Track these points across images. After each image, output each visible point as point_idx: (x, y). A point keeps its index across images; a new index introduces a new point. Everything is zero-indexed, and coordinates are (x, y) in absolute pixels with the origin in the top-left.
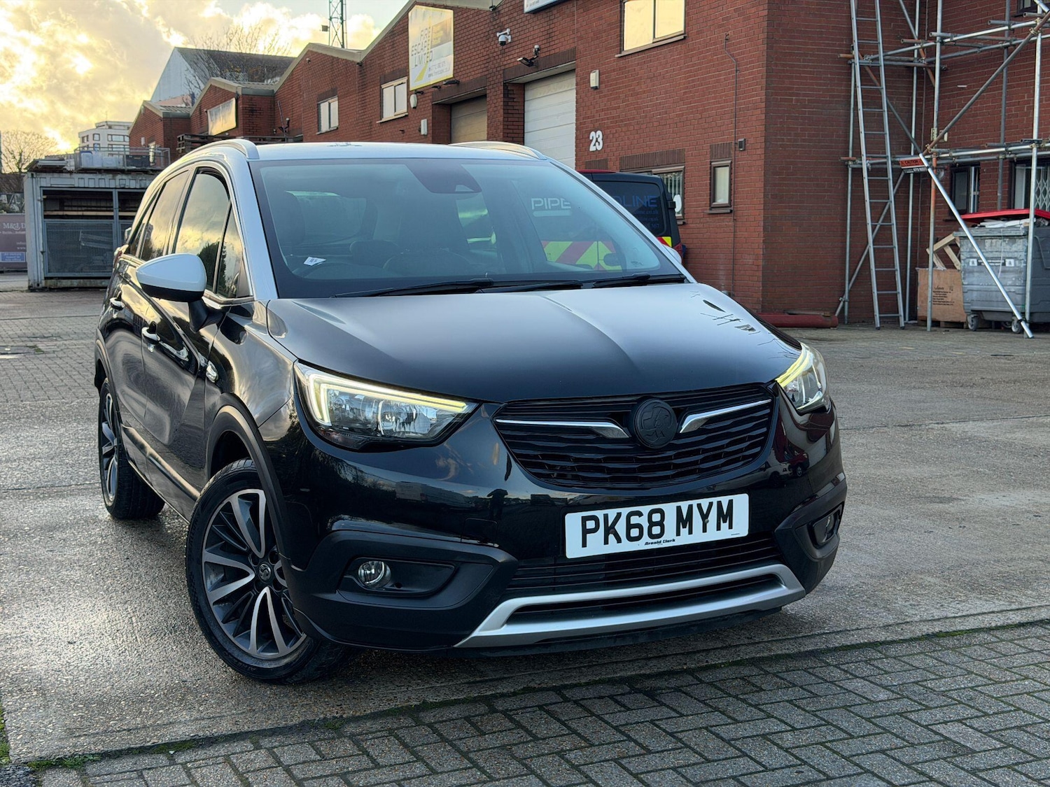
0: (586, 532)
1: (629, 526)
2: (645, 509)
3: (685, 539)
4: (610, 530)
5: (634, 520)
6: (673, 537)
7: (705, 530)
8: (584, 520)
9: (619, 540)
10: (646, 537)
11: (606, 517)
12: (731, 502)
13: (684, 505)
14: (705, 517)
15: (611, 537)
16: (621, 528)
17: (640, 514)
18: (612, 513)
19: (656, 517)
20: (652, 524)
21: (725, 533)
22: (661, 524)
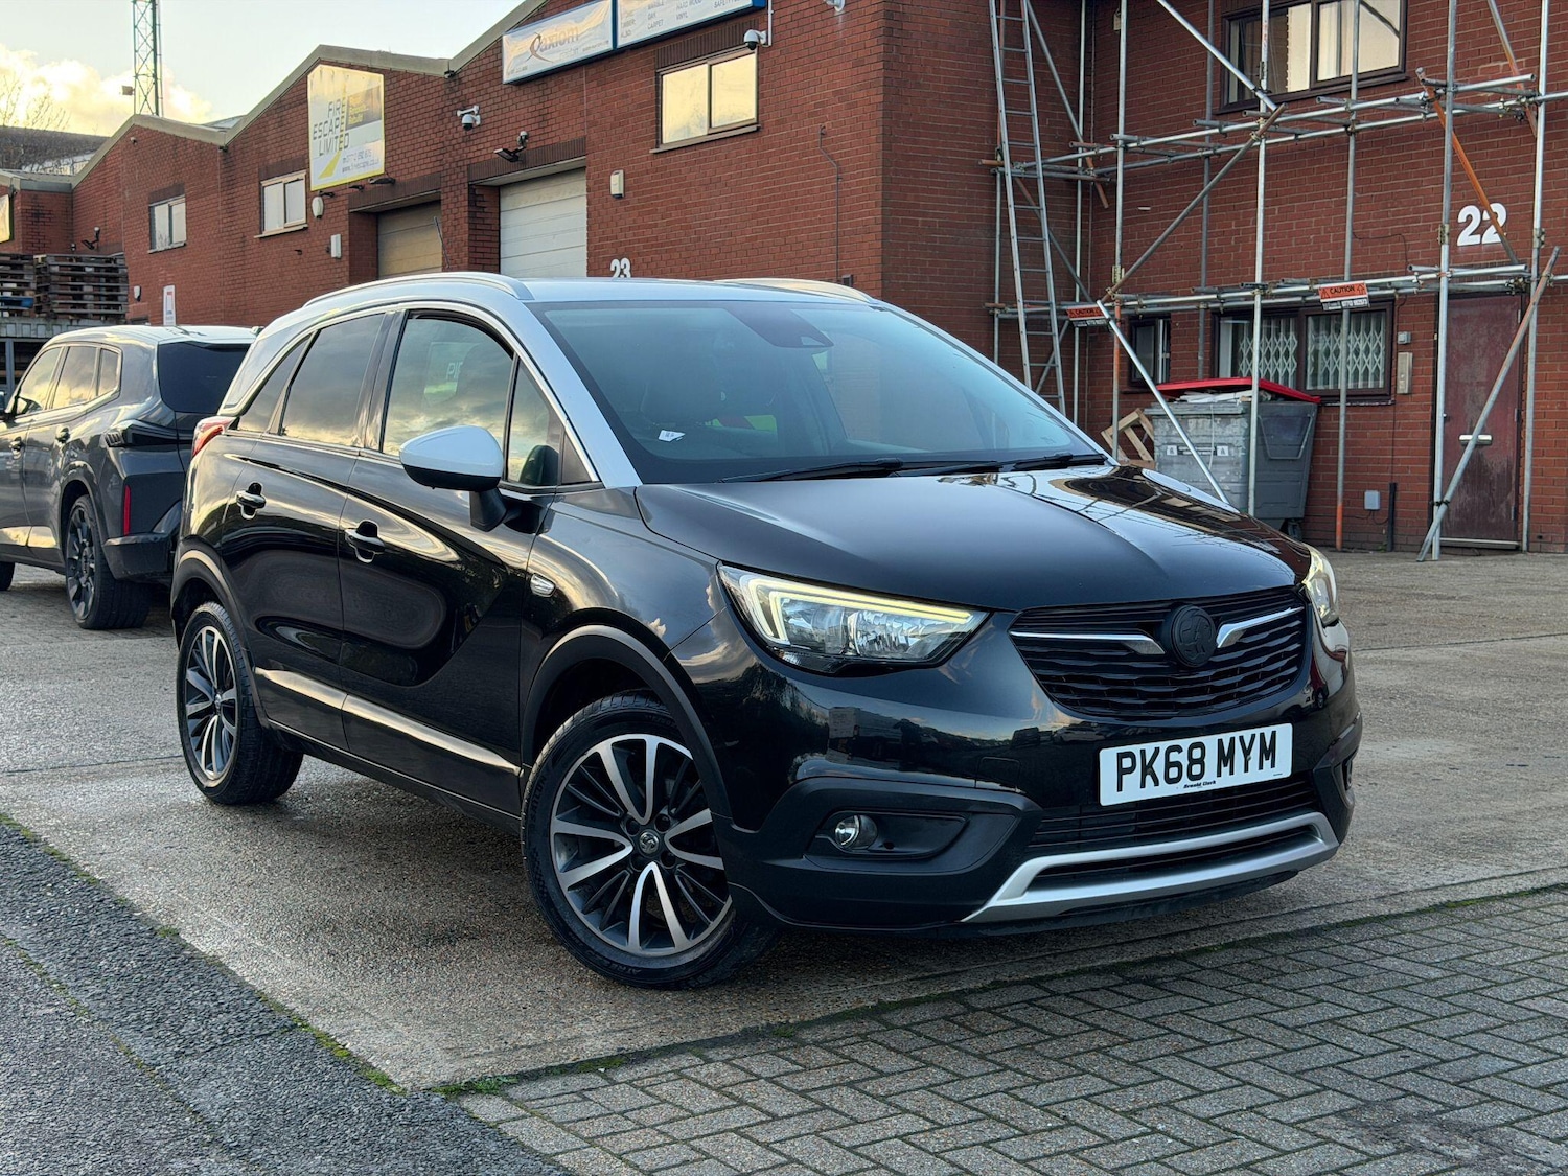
0: (1122, 772)
1: (1169, 765)
2: (1185, 743)
3: (1227, 781)
4: (1147, 769)
5: (1174, 757)
6: (1215, 779)
7: (1246, 770)
8: (1121, 756)
9: (1157, 783)
10: (1185, 779)
11: (1143, 752)
12: (1274, 733)
13: (1226, 737)
14: (1247, 752)
15: (1149, 778)
16: (1159, 767)
17: (1179, 749)
18: (1149, 748)
19: (1197, 754)
20: (1192, 762)
21: (1268, 774)
22: (1201, 761)
